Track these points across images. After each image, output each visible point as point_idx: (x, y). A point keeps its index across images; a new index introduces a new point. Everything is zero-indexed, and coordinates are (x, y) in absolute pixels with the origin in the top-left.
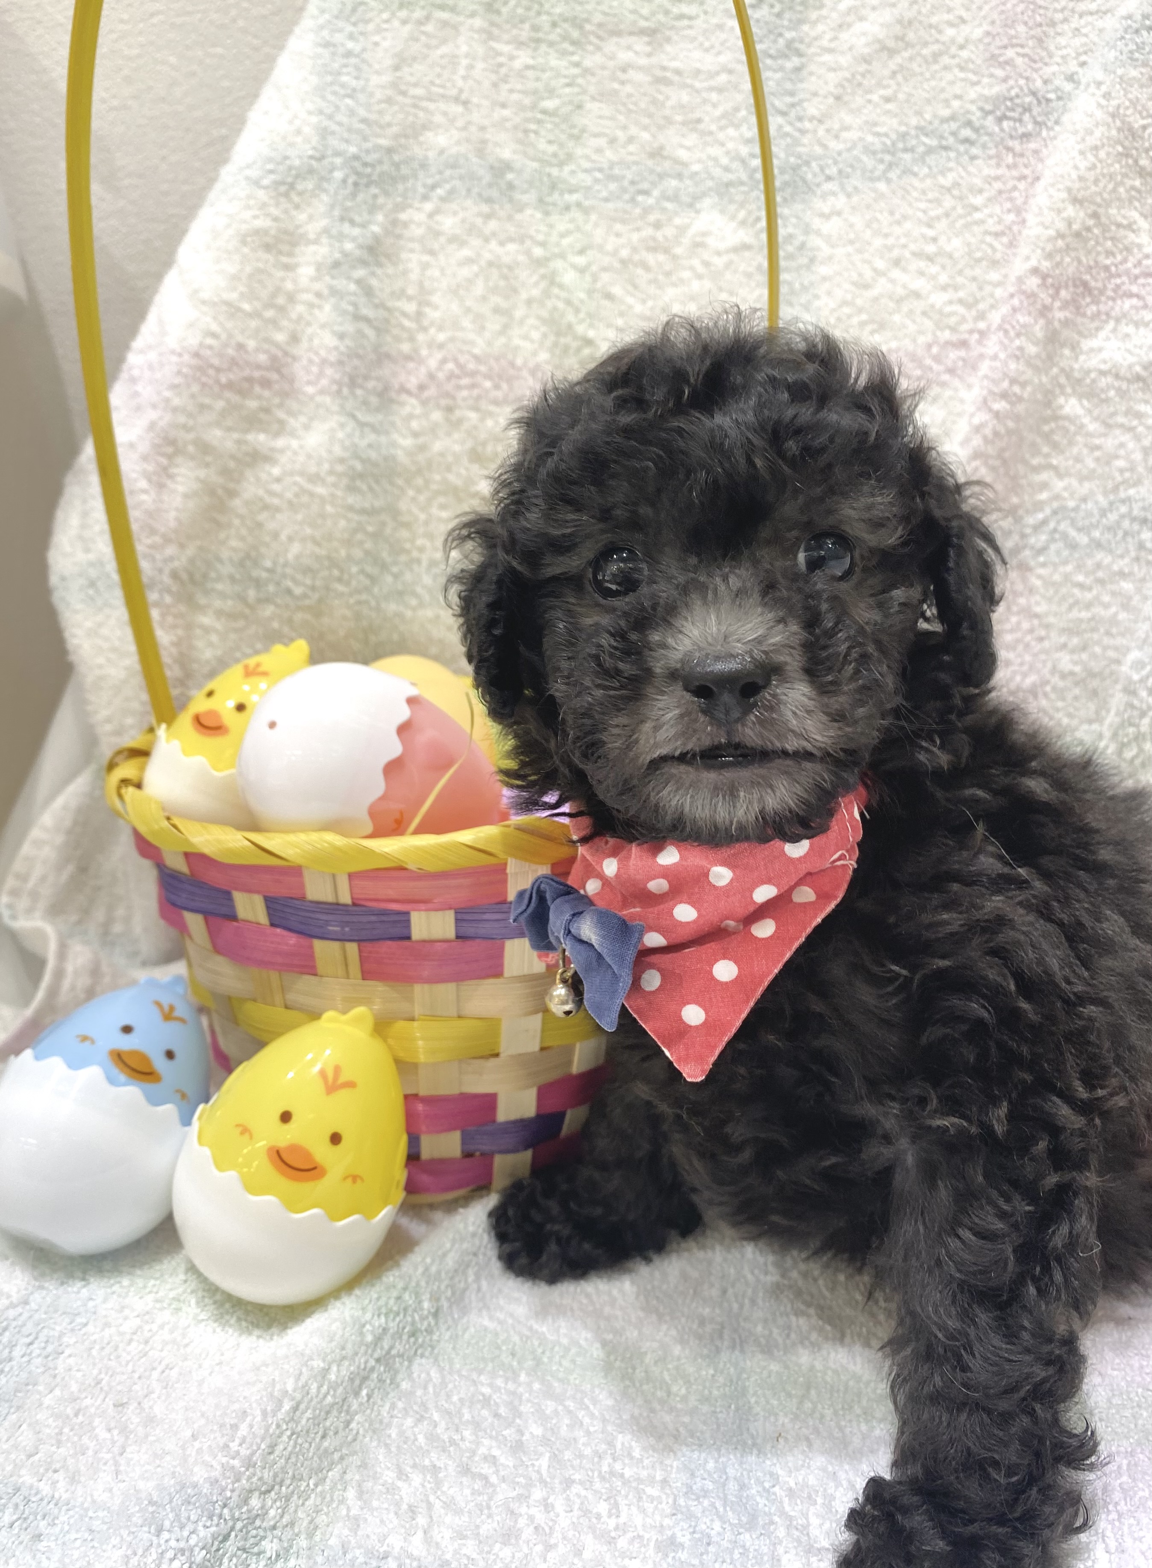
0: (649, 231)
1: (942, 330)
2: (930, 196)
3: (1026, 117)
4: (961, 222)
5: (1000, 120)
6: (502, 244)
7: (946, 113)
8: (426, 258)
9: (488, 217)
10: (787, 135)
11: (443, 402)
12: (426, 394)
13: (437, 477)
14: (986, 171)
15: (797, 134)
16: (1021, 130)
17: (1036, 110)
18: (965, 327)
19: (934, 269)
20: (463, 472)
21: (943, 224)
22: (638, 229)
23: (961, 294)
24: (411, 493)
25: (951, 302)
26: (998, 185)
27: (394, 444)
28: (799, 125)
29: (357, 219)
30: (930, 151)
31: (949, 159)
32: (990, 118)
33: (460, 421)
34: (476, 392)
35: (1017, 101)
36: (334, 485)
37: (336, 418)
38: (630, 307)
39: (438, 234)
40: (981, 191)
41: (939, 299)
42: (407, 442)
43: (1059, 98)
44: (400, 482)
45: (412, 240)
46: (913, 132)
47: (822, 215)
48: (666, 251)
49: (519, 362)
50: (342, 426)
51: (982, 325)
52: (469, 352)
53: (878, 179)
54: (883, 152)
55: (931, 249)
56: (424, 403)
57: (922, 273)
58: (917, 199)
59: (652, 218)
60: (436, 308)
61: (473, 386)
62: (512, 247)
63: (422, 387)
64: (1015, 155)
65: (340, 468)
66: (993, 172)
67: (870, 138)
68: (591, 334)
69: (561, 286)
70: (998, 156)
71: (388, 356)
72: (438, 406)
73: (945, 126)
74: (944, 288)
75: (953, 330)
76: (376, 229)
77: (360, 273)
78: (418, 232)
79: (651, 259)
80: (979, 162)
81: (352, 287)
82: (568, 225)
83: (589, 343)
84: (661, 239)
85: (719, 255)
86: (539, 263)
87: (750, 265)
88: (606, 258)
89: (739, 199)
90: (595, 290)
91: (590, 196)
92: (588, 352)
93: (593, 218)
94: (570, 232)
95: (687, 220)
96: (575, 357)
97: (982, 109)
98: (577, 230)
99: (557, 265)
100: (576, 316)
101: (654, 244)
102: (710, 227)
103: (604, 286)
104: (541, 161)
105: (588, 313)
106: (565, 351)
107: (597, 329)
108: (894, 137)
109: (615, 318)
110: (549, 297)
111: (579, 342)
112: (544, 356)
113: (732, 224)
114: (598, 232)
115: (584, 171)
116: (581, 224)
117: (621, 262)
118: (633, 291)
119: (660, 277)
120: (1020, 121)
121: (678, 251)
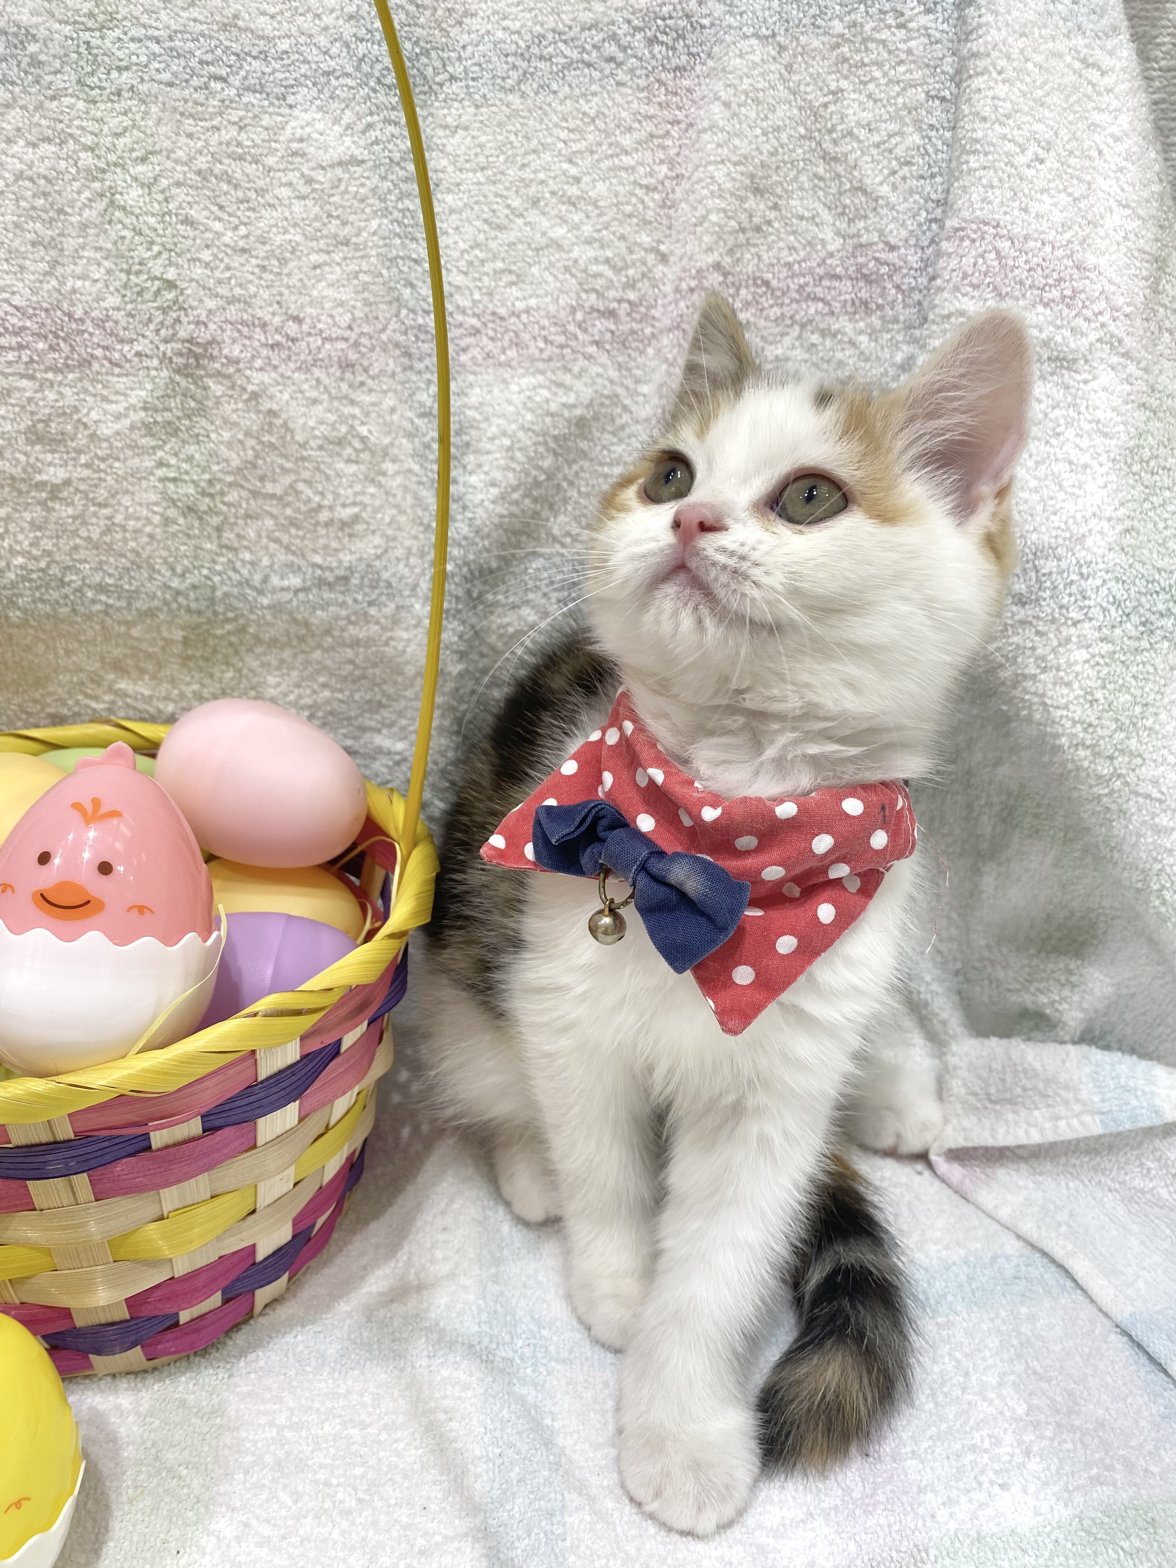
0: (231, 134)
2: (573, 124)
3: (680, 45)
4: (606, 164)
7: (586, 17)
14: (635, 106)
16: (675, 62)
17: (690, 38)
19: (577, 217)
20: (21, 457)
21: (585, 163)
22: (216, 128)
23: (608, 253)
25: (597, 261)
26: (650, 127)
30: (571, 65)
32: (639, 36)
34: (25, 355)
35: (670, 22)
38: (218, 235)
40: (630, 130)
41: (583, 254)
46: (550, 36)
48: (256, 162)
49: (78, 313)
53: (512, 91)
54: (516, 55)
55: (574, 191)
57: (563, 220)
58: (556, 125)
59: (234, 115)
64: (667, 92)
66: (643, 109)
67: (500, 34)
68: (172, 274)
69: (124, 208)
70: (648, 88)
73: (586, 33)
74: (589, 242)
75: (600, 295)
82: (121, 118)
83: (171, 285)
84: (249, 143)
85: (323, 168)
86: (93, 175)
87: (363, 185)
88: (179, 168)
89: (343, 95)
90: (169, 213)
91: (146, 78)
92: (170, 295)
93: (154, 109)
94: (126, 129)
95: (279, 119)
96: (154, 301)
97: (629, 22)
98: (134, 126)
99: (118, 177)
100: (149, 249)
101: (240, 151)
102: (308, 130)
103: (180, 207)
104: (76, 22)
105: (163, 245)
106: (139, 294)
107: (177, 266)
108: (528, 37)
109: (197, 251)
110: (110, 222)
111: (157, 283)
112: (113, 301)
113: (336, 128)
114: (162, 130)
115: (133, 40)
116: (138, 117)
117: (199, 173)
118: (219, 213)
119: (252, 194)
120: (674, 49)
121: (271, 161)
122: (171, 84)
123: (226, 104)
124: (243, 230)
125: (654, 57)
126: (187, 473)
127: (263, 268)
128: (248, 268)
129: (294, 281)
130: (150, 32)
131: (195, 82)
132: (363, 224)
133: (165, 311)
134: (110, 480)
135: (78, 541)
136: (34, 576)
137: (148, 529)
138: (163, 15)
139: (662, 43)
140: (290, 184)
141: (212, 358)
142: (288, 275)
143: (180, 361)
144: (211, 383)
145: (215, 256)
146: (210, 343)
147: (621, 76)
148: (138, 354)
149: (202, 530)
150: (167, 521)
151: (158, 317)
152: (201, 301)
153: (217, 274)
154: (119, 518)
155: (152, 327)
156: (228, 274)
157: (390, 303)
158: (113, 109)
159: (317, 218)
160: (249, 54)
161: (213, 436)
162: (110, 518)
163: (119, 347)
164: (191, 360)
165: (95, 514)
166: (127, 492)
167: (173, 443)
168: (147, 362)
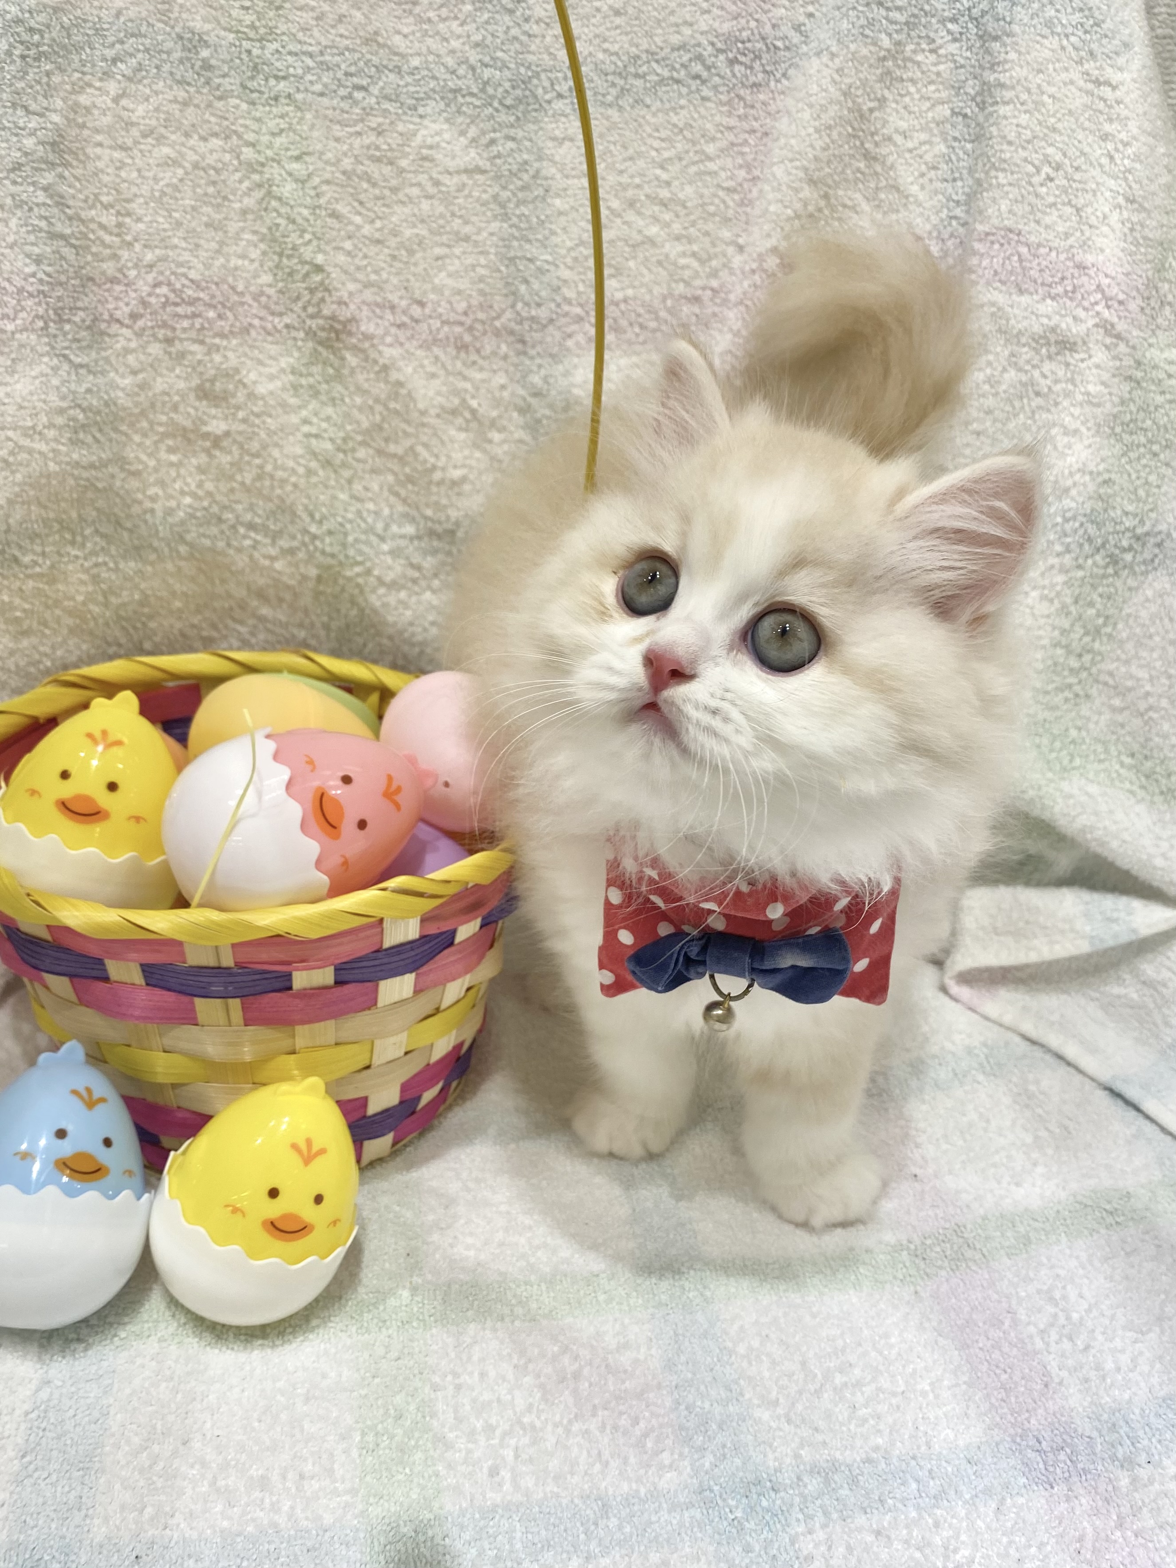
0: (371, 138)
1: (676, 281)
2: (664, 134)
3: (757, 65)
4: (693, 169)
5: (732, 62)
6: (204, 139)
7: (676, 39)
8: (117, 155)
9: (185, 104)
10: (515, 38)
11: (161, 333)
12: (140, 323)
13: (164, 418)
14: (718, 118)
15: (524, 38)
16: (752, 79)
17: (766, 57)
18: (698, 283)
19: (667, 216)
20: (192, 411)
21: (675, 168)
22: (359, 134)
23: (695, 248)
24: (137, 438)
25: (684, 254)
26: (730, 137)
27: (113, 386)
28: (526, 27)
29: (33, 107)
30: (662, 81)
31: (680, 95)
32: (722, 57)
33: (182, 355)
34: (198, 322)
35: (748, 45)
36: (56, 440)
37: (46, 359)
38: (359, 227)
39: (130, 124)
40: (713, 139)
41: (674, 249)
42: (127, 381)
43: (787, 48)
44: (124, 428)
45: (97, 131)
46: (644, 56)
47: (554, 139)
48: (391, 163)
49: (240, 288)
50: (55, 369)
51: (714, 283)
52: (185, 275)
53: (610, 105)
54: (614, 73)
55: (664, 193)
56: (139, 334)
57: (656, 219)
58: (650, 136)
59: (374, 122)
60: (139, 220)
61: (194, 315)
62: (215, 143)
63: (134, 316)
64: (746, 106)
65: (60, 420)
66: (725, 121)
67: (601, 56)
68: (320, 259)
69: (280, 199)
70: (729, 103)
71: (91, 279)
72: (156, 339)
73: (676, 54)
74: (678, 238)
75: (687, 284)
76: (56, 118)
77: (48, 178)
78: (107, 120)
79: (373, 169)
80: (708, 104)
81: (41, 197)
82: (278, 120)
83: (319, 269)
84: (385, 147)
85: (450, 173)
86: (251, 168)
87: (485, 191)
88: (328, 168)
89: (469, 112)
90: (319, 207)
91: (302, 88)
92: (318, 278)
93: (309, 116)
94: (282, 131)
95: (411, 127)
96: (303, 281)
97: (713, 44)
98: (290, 129)
99: (273, 172)
100: (301, 236)
101: (378, 154)
102: (437, 139)
103: (329, 202)
104: (238, 32)
105: (314, 234)
106: (290, 274)
107: (325, 253)
108: (625, 58)
109: (342, 240)
110: (266, 210)
111: (307, 267)
112: (266, 278)
113: (462, 139)
114: (315, 134)
115: (290, 53)
116: (295, 121)
117: (344, 173)
118: (359, 208)
119: (387, 192)
120: (751, 68)
121: (404, 163)
122: (322, 94)
123: (368, 112)
124: (378, 224)
125: (734, 75)
126: (325, 431)
127: (394, 257)
128: (382, 257)
129: (419, 269)
130: (305, 48)
131: (342, 92)
132: (483, 225)
133: (312, 291)
134: (263, 435)
135: (235, 485)
136: (199, 514)
137: (293, 479)
138: (316, 32)
139: (741, 63)
140: (419, 184)
141: (350, 334)
142: (415, 264)
143: (323, 335)
144: (348, 355)
145: (355, 246)
146: (350, 321)
147: (706, 92)
148: (287, 326)
149: (337, 481)
150: (310, 472)
151: (306, 296)
152: (343, 284)
153: (357, 261)
154: (269, 468)
155: (300, 304)
156: (365, 262)
157: (506, 296)
158: (270, 112)
159: (442, 216)
160: (386, 67)
161: (347, 400)
162: (261, 467)
163: (270, 318)
164: (333, 335)
165: (249, 463)
166: (276, 445)
167: (313, 405)
168: (294, 334)
